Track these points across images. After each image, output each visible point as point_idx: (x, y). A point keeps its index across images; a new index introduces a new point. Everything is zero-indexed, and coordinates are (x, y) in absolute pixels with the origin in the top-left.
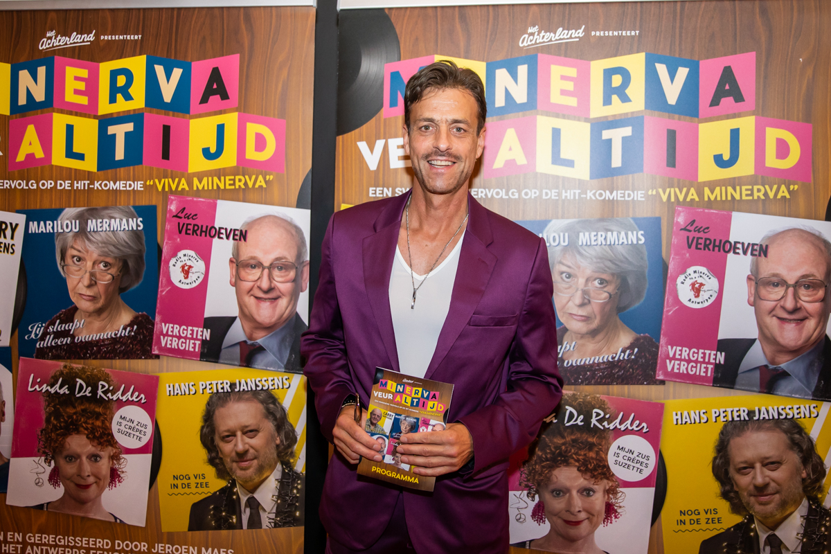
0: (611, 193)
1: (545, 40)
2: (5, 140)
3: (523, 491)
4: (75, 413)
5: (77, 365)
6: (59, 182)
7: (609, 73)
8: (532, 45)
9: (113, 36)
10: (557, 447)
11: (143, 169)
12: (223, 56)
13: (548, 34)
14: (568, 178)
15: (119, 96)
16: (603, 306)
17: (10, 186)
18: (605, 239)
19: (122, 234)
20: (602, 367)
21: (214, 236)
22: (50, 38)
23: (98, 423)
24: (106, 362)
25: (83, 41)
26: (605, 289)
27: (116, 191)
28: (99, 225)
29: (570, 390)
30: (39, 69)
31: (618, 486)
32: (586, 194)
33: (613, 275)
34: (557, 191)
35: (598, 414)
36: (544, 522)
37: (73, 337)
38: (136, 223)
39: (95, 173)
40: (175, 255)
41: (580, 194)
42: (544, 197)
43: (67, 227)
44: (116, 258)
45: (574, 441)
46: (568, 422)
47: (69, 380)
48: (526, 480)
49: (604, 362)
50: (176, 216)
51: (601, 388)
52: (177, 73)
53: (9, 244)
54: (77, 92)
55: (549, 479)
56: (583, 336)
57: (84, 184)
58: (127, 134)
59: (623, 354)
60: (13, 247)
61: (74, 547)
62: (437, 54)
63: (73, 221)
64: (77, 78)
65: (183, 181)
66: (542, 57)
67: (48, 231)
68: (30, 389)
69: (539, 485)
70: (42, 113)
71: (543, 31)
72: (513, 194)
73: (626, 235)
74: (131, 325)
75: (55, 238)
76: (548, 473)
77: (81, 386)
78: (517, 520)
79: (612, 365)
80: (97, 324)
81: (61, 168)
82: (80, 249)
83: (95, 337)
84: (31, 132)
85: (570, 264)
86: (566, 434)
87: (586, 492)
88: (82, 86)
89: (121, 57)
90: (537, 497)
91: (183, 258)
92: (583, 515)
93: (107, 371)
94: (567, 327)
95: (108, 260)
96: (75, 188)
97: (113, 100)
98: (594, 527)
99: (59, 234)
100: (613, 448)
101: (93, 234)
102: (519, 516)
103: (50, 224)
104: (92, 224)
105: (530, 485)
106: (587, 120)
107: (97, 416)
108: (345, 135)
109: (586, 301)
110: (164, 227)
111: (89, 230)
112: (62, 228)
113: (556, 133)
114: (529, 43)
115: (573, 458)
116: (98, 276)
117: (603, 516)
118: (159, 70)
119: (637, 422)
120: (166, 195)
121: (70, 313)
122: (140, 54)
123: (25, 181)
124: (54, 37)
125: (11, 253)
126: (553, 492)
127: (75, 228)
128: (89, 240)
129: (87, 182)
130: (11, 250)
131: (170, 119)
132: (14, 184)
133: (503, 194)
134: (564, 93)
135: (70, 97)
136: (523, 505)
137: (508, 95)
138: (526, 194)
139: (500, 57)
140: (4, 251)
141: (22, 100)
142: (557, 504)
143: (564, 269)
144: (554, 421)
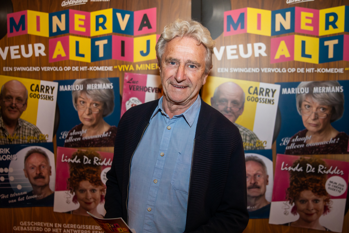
0: (328, 69)
1: (298, 0)
2: (47, 48)
4: (84, 171)
5: (84, 150)
6: (73, 67)
7: (328, 16)
8: (293, 3)
10: (303, 182)
11: (112, 60)
12: (148, 8)
14: (309, 63)
15: (100, 28)
16: (324, 120)
17: (50, 69)
18: (325, 90)
19: (103, 91)
20: (323, 146)
21: (146, 91)
22: (67, 1)
23: (94, 175)
24: (97, 148)
25: (82, 2)
26: (325, 112)
27: (100, 72)
28: (92, 87)
29: (309, 157)
30: (62, 15)
31: (330, 198)
32: (317, 70)
33: (329, 106)
34: (304, 69)
35: (321, 167)
36: (297, 214)
37: (82, 137)
38: (109, 86)
39: (90, 63)
40: (128, 99)
41: (314, 70)
42: (298, 72)
43: (77, 88)
44: (101, 102)
45: (311, 179)
46: (308, 171)
47: (81, 157)
48: (289, 196)
49: (324, 145)
50: (129, 82)
51: (323, 156)
52: (127, 16)
53: (50, 96)
54: (80, 26)
55: (299, 196)
56: (315, 133)
58: (105, 45)
59: (332, 141)
60: (53, 97)
61: (85, 229)
62: (248, 7)
63: (80, 86)
64: (80, 20)
65: (131, 66)
66: (297, 8)
67: (69, 90)
68: (62, 161)
69: (294, 198)
70: (64, 36)
73: (335, 88)
74: (108, 131)
75: (72, 93)
76: (298, 193)
77: (86, 160)
78: (284, 214)
79: (327, 145)
80: (93, 131)
81: (74, 61)
82: (84, 98)
83: (92, 137)
84: (59, 45)
85: (309, 101)
86: (307, 176)
87: (316, 201)
88: (82, 23)
89: (100, 9)
90: (294, 203)
91: (132, 101)
92: (314, 211)
93: (98, 152)
94: (308, 129)
95: (97, 102)
96: (81, 70)
97: (97, 29)
98: (319, 216)
99: (74, 91)
100: (328, 182)
101: (90, 91)
102: (285, 212)
103: (69, 87)
104: (89, 87)
105: (291, 198)
106: (317, 37)
107: (94, 172)
109: (316, 118)
110: (123, 88)
111: (88, 89)
112: (75, 88)
113: (303, 43)
114: (291, 2)
115: (310, 186)
116: (93, 110)
117: (323, 211)
118: (119, 15)
119: (338, 170)
120: (123, 73)
121: (80, 127)
122: (110, 8)
123: (57, 67)
124: (69, 1)
126: (300, 201)
127: (81, 88)
128: (88, 93)
129: (86, 67)
130: (51, 99)
131: (125, 38)
132: (52, 69)
133: (279, 70)
134: (307, 24)
135: (77, 28)
136: (287, 207)
137: (281, 26)
138: (290, 70)
139: (278, 8)
140: (48, 99)
141: (55, 30)
142: (303, 207)
143: (306, 103)
144: (302, 170)
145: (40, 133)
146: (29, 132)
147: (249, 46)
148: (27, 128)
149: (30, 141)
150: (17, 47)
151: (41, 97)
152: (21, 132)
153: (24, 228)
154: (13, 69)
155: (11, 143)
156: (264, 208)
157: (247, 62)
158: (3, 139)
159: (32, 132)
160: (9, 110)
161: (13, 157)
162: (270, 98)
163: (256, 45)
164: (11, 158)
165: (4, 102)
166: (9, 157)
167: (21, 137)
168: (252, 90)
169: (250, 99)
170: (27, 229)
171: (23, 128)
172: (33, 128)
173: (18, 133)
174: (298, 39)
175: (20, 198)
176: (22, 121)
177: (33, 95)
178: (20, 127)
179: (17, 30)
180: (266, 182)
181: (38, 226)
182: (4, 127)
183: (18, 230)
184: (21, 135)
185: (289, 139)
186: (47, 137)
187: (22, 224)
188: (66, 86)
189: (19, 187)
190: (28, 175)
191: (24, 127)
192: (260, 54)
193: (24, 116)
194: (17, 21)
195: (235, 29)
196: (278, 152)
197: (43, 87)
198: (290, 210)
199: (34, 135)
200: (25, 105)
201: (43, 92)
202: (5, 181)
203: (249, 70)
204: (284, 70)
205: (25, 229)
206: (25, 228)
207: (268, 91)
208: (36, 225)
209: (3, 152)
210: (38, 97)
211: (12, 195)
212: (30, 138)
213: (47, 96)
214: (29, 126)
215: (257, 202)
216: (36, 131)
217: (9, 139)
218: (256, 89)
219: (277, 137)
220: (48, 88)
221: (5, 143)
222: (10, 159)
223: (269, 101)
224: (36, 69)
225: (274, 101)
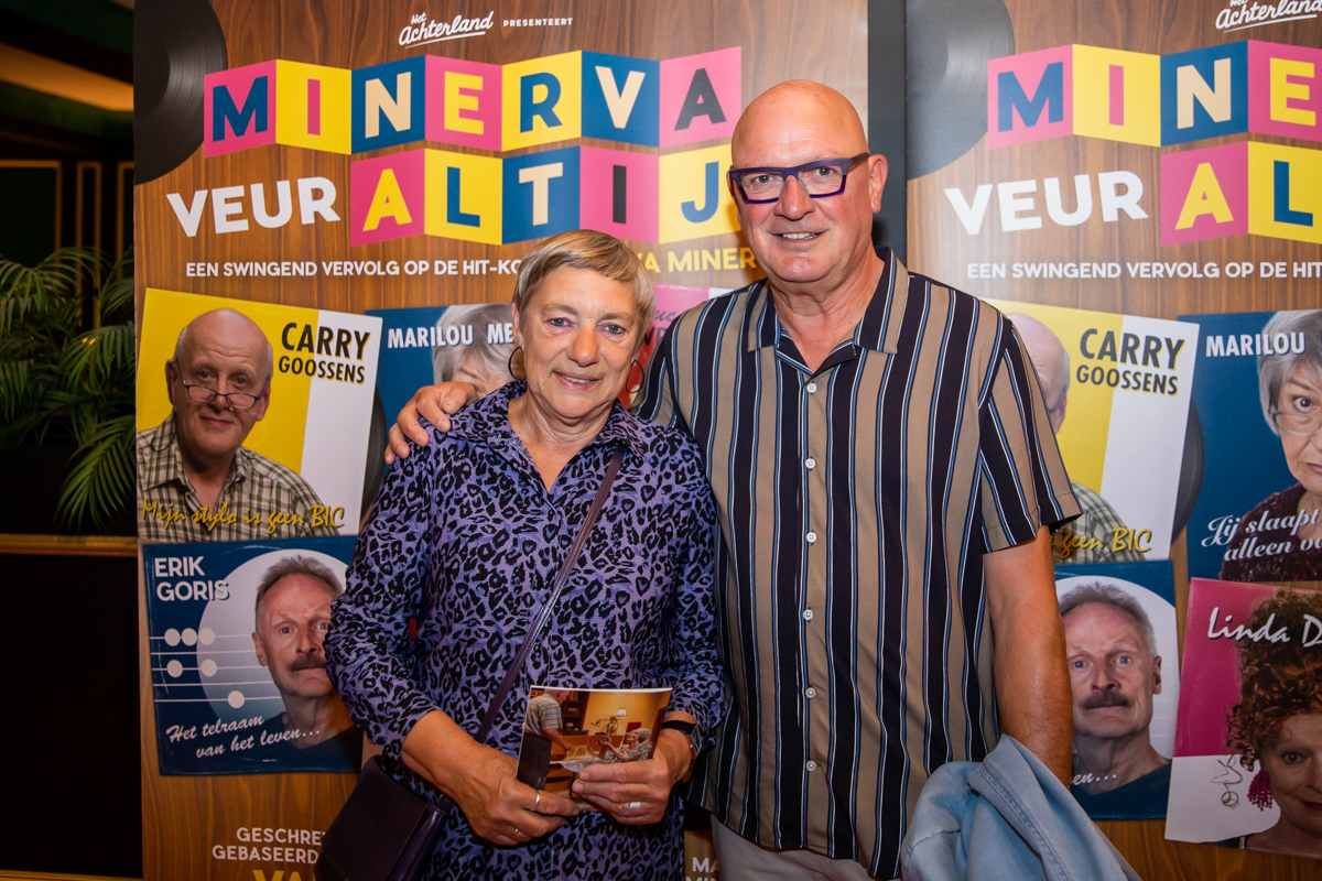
1: (1259, 17)
2: (344, 194)
3: (1233, 754)
6: (437, 263)
8: (1238, 25)
9: (525, 21)
10: (1291, 682)
12: (713, 50)
13: (1265, 7)
14: (1303, 243)
17: (354, 271)
22: (418, 26)
25: (474, 30)
28: (506, 332)
29: (1312, 588)
30: (400, 77)
34: (1284, 264)
36: (1269, 805)
39: (498, 247)
42: (1263, 275)
43: (453, 336)
45: (1319, 672)
46: (1308, 641)
48: (1238, 736)
52: (635, 79)
53: (354, 367)
54: (464, 114)
55: (1276, 735)
57: (481, 266)
58: (552, 182)
60: (362, 371)
62: (1077, 43)
63: (463, 328)
64: (464, 91)
65: (650, 257)
66: (1254, 46)
67: (420, 345)
69: (1260, 743)
70: (406, 149)
71: (1256, 4)
72: (1210, 270)
75: (433, 355)
76: (1275, 725)
78: (1224, 803)
81: (440, 240)
82: (475, 372)
84: (388, 182)
85: (1307, 383)
86: (1305, 661)
88: (472, 104)
89: (538, 55)
90: (1257, 764)
94: (1305, 485)
96: (465, 272)
97: (526, 125)
99: (439, 349)
101: (497, 347)
102: (1227, 796)
103: (423, 333)
104: (495, 332)
105: (1246, 744)
108: (923, 178)
111: (490, 341)
112: (444, 338)
113: (1281, 170)
114: (1232, 23)
115: (1318, 700)
118: (605, 75)
122: (572, 49)
123: (379, 263)
124: (424, 24)
125: (358, 381)
126: (1283, 755)
127: (467, 338)
128: (490, 357)
129: (485, 263)
130: (357, 377)
131: (625, 156)
132: (361, 267)
133: (1193, 270)
134: (1293, 103)
135: (453, 122)
136: (1233, 777)
137: (1199, 108)
138: (1233, 270)
139: (1184, 47)
140: (346, 379)
141: (372, 130)
142: (1291, 776)
143: (1298, 391)
144: (1285, 639)
145: (313, 502)
146: (274, 497)
147: (1082, 182)
148: (265, 480)
149: (278, 531)
150: (239, 191)
151: (319, 371)
152: (245, 499)
153: (249, 853)
154: (221, 270)
155: (207, 538)
156: (1145, 780)
157: (1075, 243)
158: (180, 523)
159: (285, 499)
160: (204, 418)
161: (214, 589)
162: (1163, 370)
163: (1108, 180)
164: (207, 594)
165: (188, 387)
166: (200, 588)
167: (245, 518)
168: (1094, 345)
169: (1086, 376)
170: (261, 854)
171: (252, 481)
172: (288, 482)
173: (236, 500)
174: (1261, 157)
175: (239, 741)
176: (249, 458)
177: (290, 363)
178: (243, 479)
179: (239, 131)
180: (1154, 682)
181: (300, 846)
182: (184, 479)
183: (229, 858)
184: (245, 510)
185: (1235, 522)
186: (339, 514)
187: (243, 836)
188: (410, 331)
189: (236, 700)
190: (267, 656)
191: (257, 479)
192: (1121, 212)
193: (257, 441)
194: (240, 101)
195: (1030, 121)
196: (1194, 571)
197: (326, 335)
198: (1243, 789)
199: (292, 507)
200: (263, 399)
201: (329, 352)
202: (186, 677)
203: (1081, 272)
204: (1212, 271)
205: (255, 854)
206: (255, 850)
207: (1153, 345)
208: (293, 839)
209: (177, 570)
210: (308, 369)
211: (208, 730)
212: (277, 519)
213: (340, 365)
214: (274, 476)
215: (1120, 757)
216: (301, 494)
217: (200, 522)
218: (1110, 336)
219: (1191, 514)
220: (344, 338)
221: (187, 539)
222: (205, 598)
223: (1160, 384)
224: (304, 269)
225: (1174, 382)
